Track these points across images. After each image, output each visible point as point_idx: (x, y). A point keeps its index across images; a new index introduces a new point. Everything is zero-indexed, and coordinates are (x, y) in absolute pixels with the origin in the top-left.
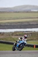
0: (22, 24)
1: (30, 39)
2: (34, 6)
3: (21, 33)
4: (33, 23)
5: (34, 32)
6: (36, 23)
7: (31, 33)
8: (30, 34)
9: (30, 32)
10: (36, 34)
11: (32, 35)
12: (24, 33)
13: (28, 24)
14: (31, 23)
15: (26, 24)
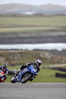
0: (6, 37)
1: (18, 62)
2: (26, 6)
3: (4, 52)
4: (25, 35)
5: (26, 51)
6: (29, 35)
7: (20, 53)
8: (19, 55)
9: (19, 50)
10: (28, 54)
11: (21, 56)
12: (8, 51)
13: (15, 36)
14: (21, 36)
15: (12, 36)
